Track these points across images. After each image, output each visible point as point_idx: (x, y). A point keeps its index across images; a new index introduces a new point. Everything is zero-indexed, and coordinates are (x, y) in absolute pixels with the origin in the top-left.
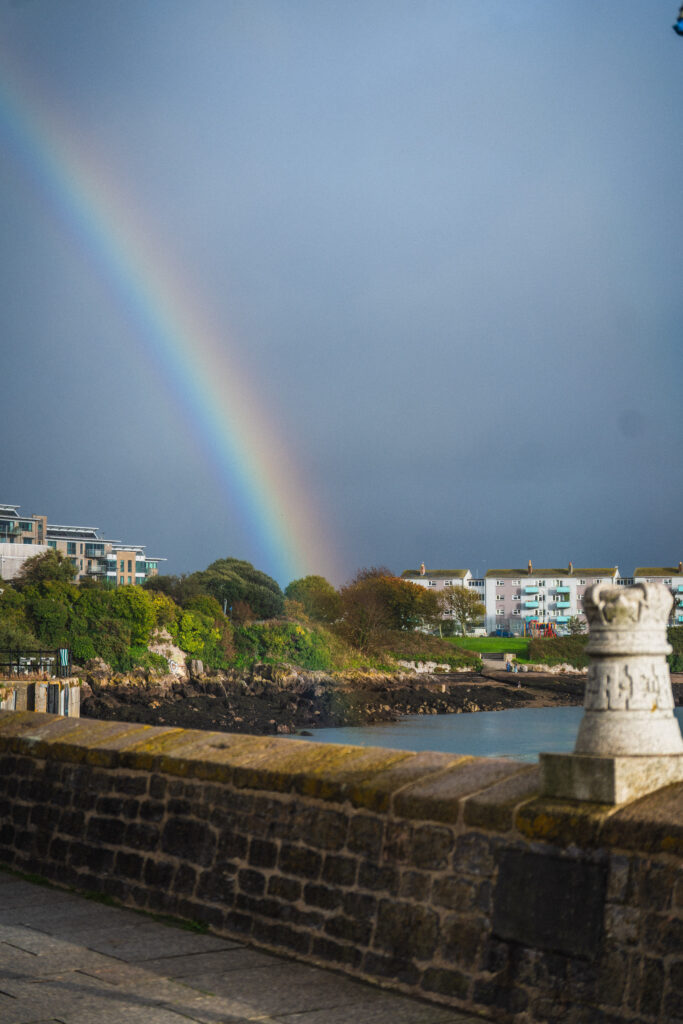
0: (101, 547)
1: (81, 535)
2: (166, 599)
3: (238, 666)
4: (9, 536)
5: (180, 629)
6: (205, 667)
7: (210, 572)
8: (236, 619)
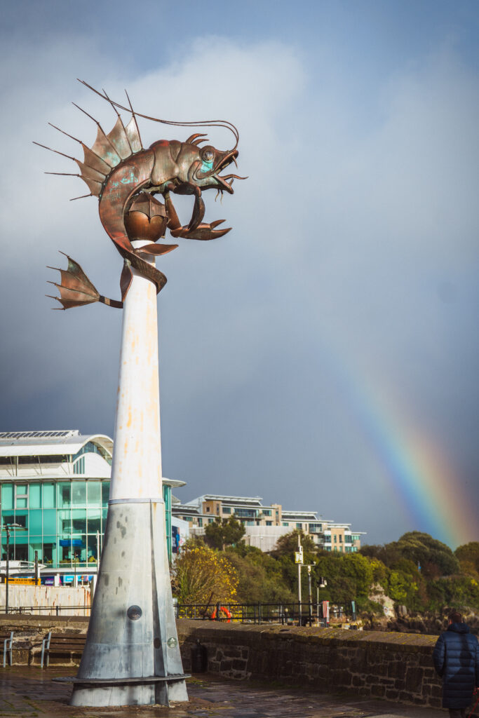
0: (319, 526)
1: (306, 518)
2: (379, 562)
3: (431, 609)
4: (256, 520)
5: (390, 583)
6: (408, 610)
7: (403, 542)
8: (427, 575)
